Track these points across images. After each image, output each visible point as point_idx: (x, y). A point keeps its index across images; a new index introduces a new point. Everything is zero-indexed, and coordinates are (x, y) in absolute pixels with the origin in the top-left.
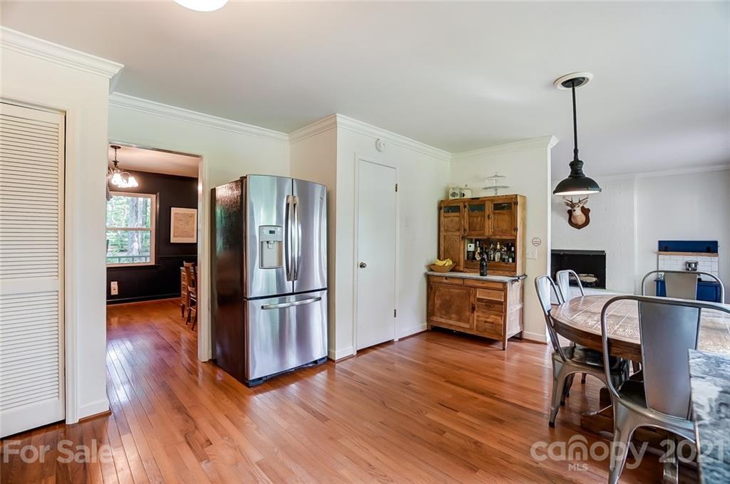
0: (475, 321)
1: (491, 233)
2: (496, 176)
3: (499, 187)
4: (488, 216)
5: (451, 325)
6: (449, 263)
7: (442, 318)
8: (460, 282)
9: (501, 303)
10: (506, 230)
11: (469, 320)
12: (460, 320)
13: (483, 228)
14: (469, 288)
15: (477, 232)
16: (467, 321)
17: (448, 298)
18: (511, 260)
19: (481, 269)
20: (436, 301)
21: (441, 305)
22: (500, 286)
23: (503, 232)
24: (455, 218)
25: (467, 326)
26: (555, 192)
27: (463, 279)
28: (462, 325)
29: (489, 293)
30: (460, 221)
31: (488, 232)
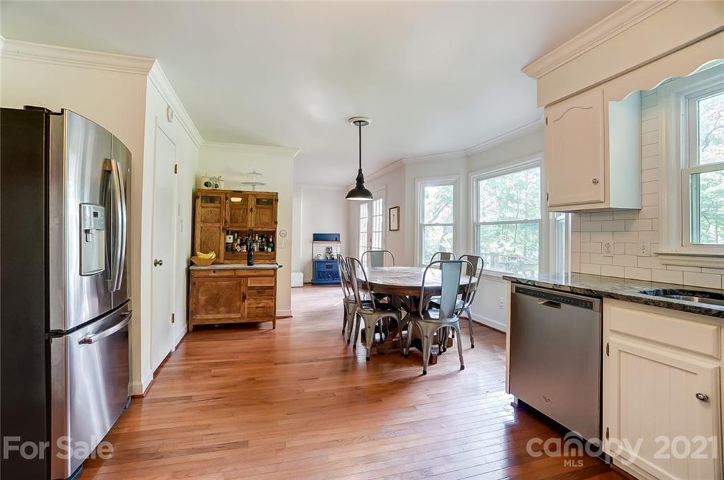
0: (246, 309)
1: (253, 225)
2: (254, 173)
3: (258, 183)
4: (251, 209)
5: (219, 319)
6: (212, 255)
7: (208, 314)
8: (231, 273)
9: (271, 288)
10: (268, 223)
11: (240, 310)
12: (229, 312)
13: (245, 220)
14: (238, 278)
15: (238, 225)
16: (238, 311)
17: (215, 292)
18: (270, 250)
19: (248, 260)
20: (200, 297)
21: (207, 301)
22: (271, 273)
23: (265, 225)
24: (215, 209)
25: (238, 316)
26: (348, 196)
27: (235, 270)
28: (233, 316)
29: (260, 280)
30: (220, 212)
31: (251, 223)
